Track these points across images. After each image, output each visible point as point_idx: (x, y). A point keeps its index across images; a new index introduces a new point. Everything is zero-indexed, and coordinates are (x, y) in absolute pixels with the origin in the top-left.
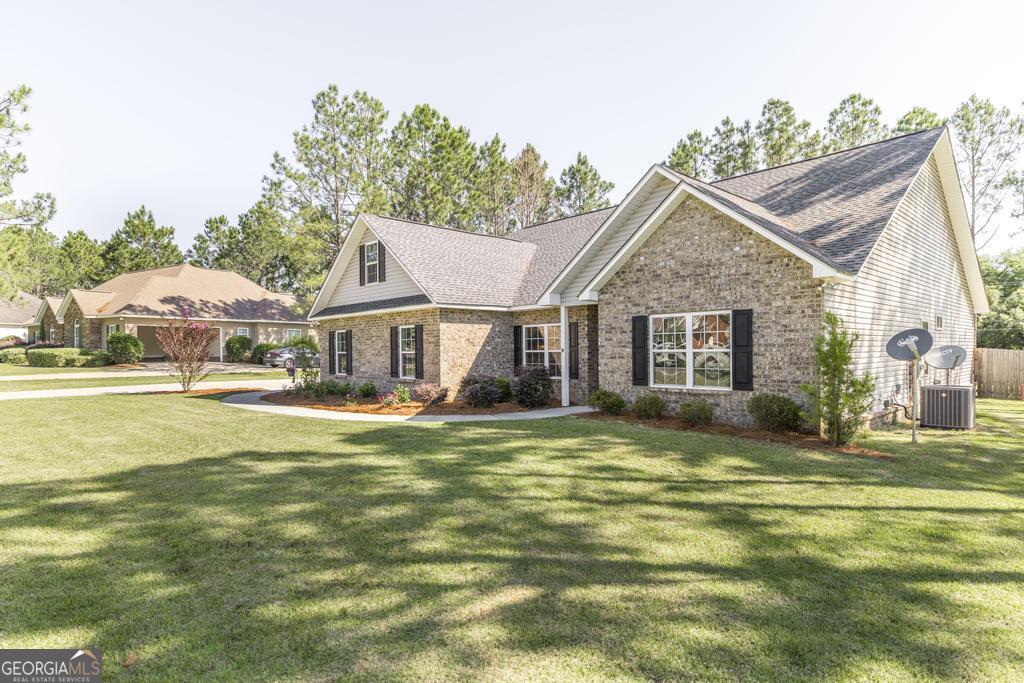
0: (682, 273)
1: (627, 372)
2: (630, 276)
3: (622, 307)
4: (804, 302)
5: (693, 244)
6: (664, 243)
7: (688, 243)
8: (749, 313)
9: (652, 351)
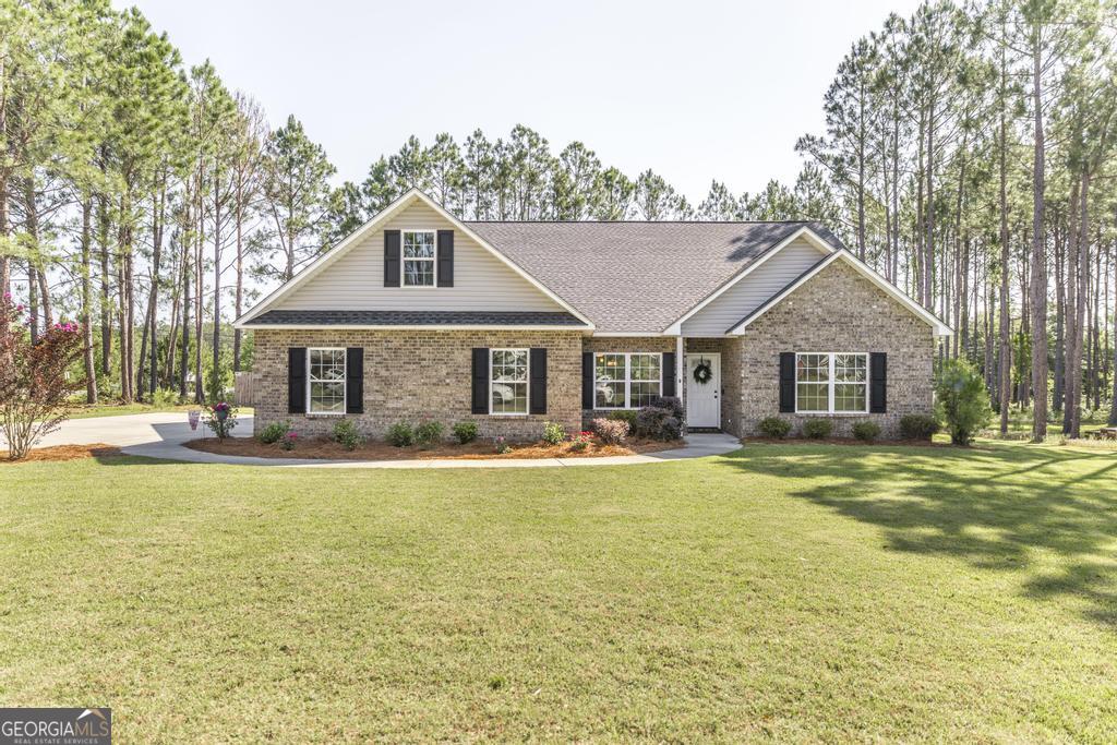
0: (829, 320)
1: (773, 401)
2: (777, 317)
3: (768, 343)
4: (922, 350)
5: (838, 298)
6: (812, 293)
7: (835, 297)
8: (884, 355)
9: (797, 383)
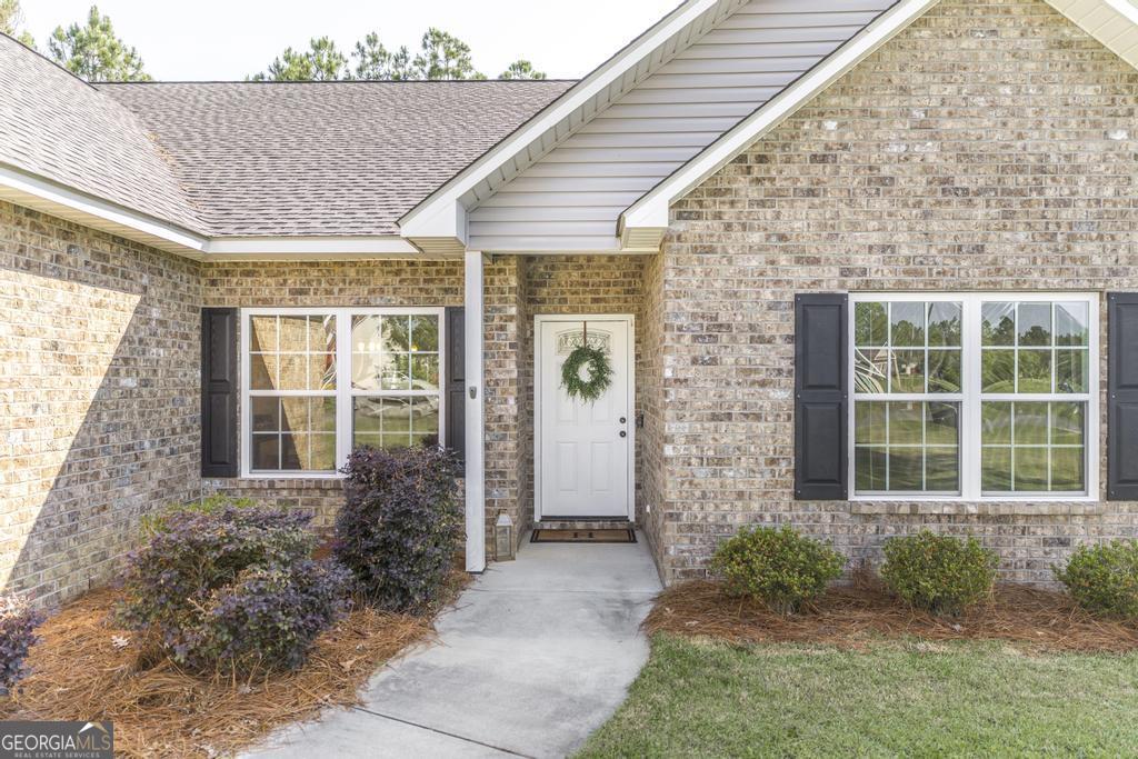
0: (962, 181)
1: (773, 461)
2: (785, 174)
3: (755, 262)
5: (993, 106)
6: (904, 90)
7: (981, 101)
9: (853, 397)
